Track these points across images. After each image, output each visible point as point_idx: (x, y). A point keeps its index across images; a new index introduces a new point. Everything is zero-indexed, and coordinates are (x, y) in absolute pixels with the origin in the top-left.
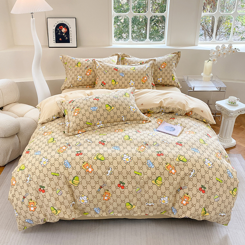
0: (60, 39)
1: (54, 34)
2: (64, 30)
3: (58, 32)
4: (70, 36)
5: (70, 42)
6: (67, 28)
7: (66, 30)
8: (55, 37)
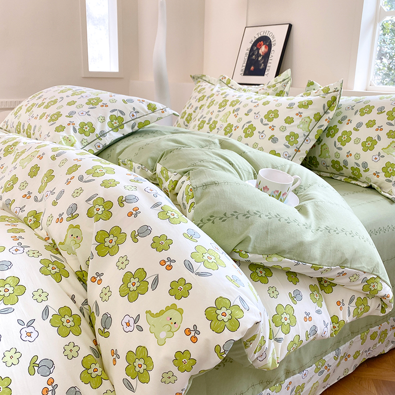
0: (252, 68)
1: (246, 58)
2: (263, 49)
3: (253, 54)
4: (269, 61)
5: (266, 73)
6: (270, 47)
7: (267, 50)
8: (245, 65)
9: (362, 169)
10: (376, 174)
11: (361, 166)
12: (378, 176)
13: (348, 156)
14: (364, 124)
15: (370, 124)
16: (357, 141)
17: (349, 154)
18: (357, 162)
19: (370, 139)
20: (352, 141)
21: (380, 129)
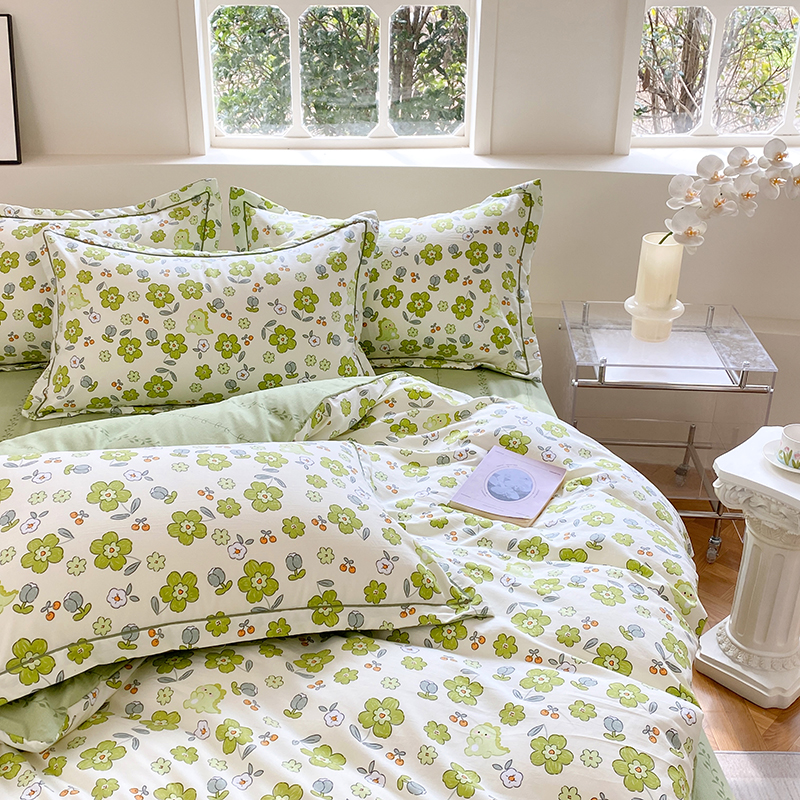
9: (459, 345)
10: (486, 348)
11: (458, 341)
12: (487, 350)
13: (433, 331)
14: (442, 278)
15: (452, 276)
16: (443, 306)
17: (435, 328)
18: (450, 336)
19: (460, 299)
20: (435, 307)
21: (468, 281)
